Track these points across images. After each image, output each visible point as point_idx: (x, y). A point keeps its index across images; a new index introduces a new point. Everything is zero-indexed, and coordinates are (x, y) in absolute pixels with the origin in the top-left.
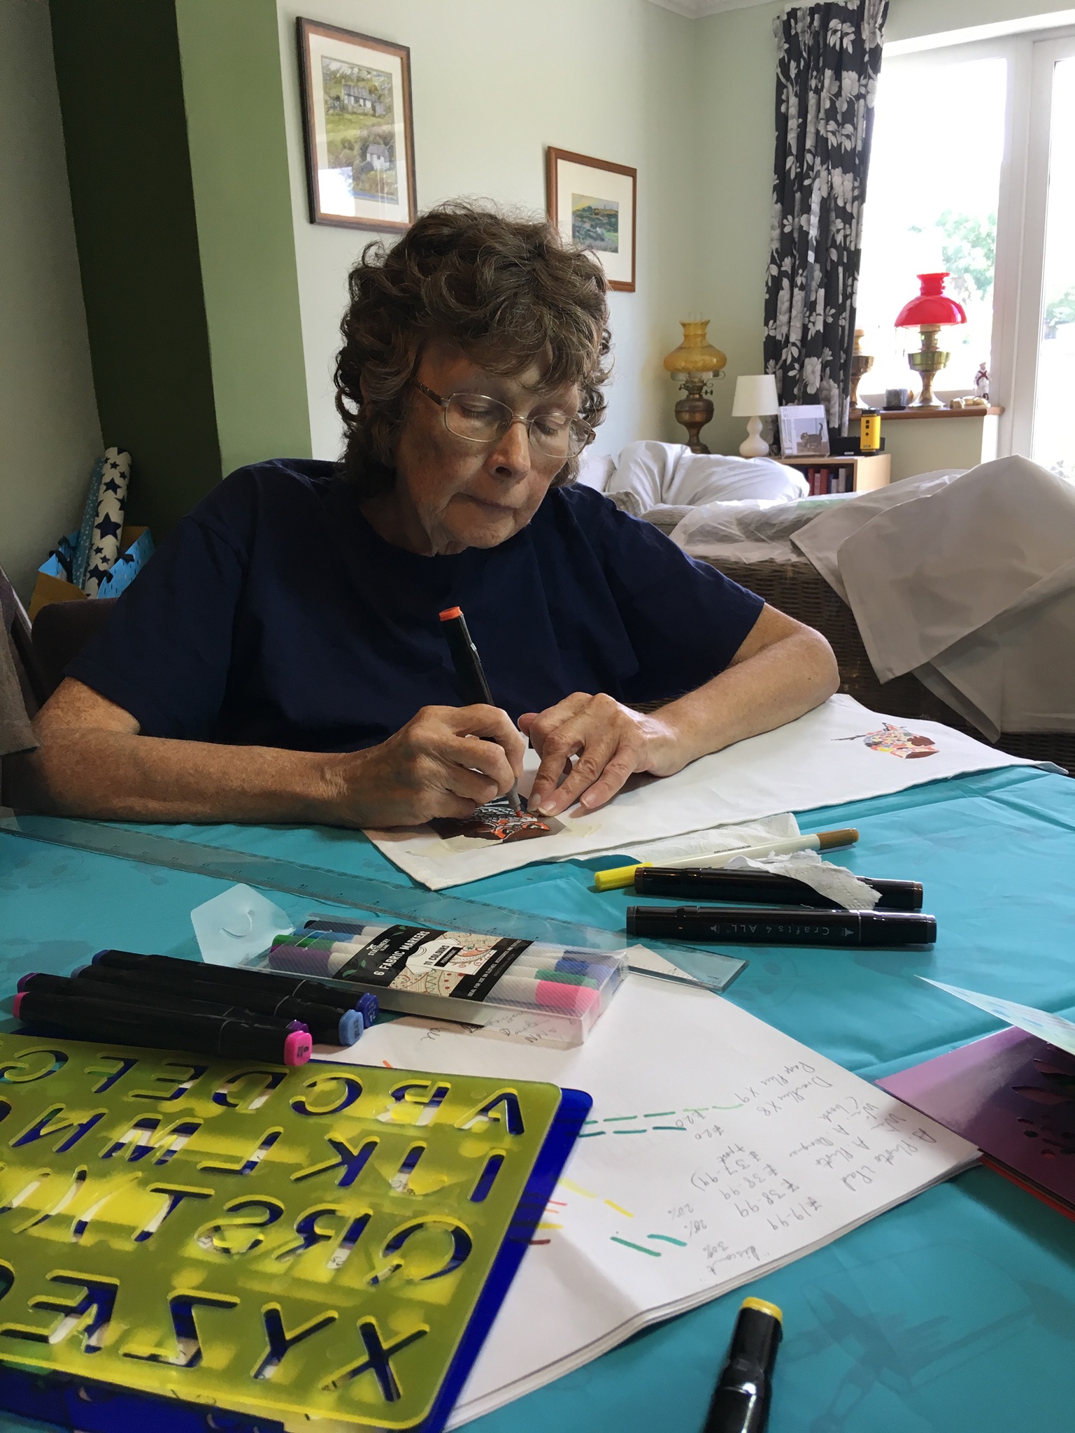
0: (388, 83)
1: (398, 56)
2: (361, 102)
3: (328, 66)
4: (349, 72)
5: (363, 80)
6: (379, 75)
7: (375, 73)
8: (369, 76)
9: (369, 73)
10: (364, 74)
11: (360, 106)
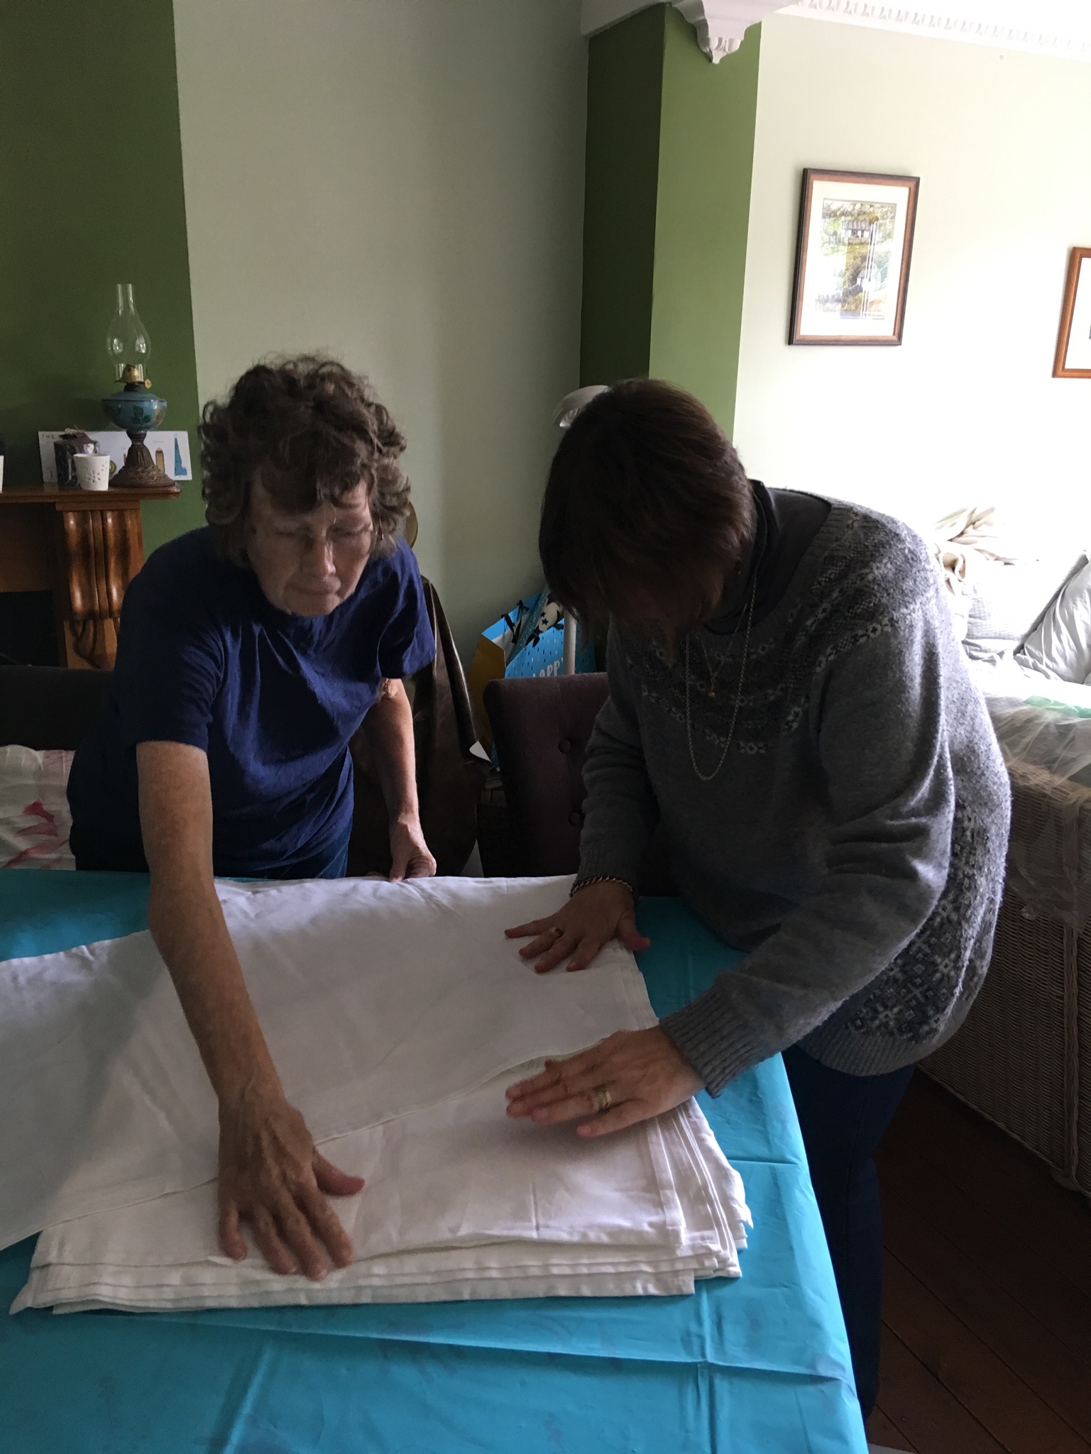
0: (891, 213)
1: (905, 186)
2: (859, 233)
3: (829, 206)
4: (850, 209)
5: (865, 213)
6: (882, 207)
7: (878, 205)
8: (871, 210)
9: (871, 206)
10: (867, 208)
11: (858, 237)
